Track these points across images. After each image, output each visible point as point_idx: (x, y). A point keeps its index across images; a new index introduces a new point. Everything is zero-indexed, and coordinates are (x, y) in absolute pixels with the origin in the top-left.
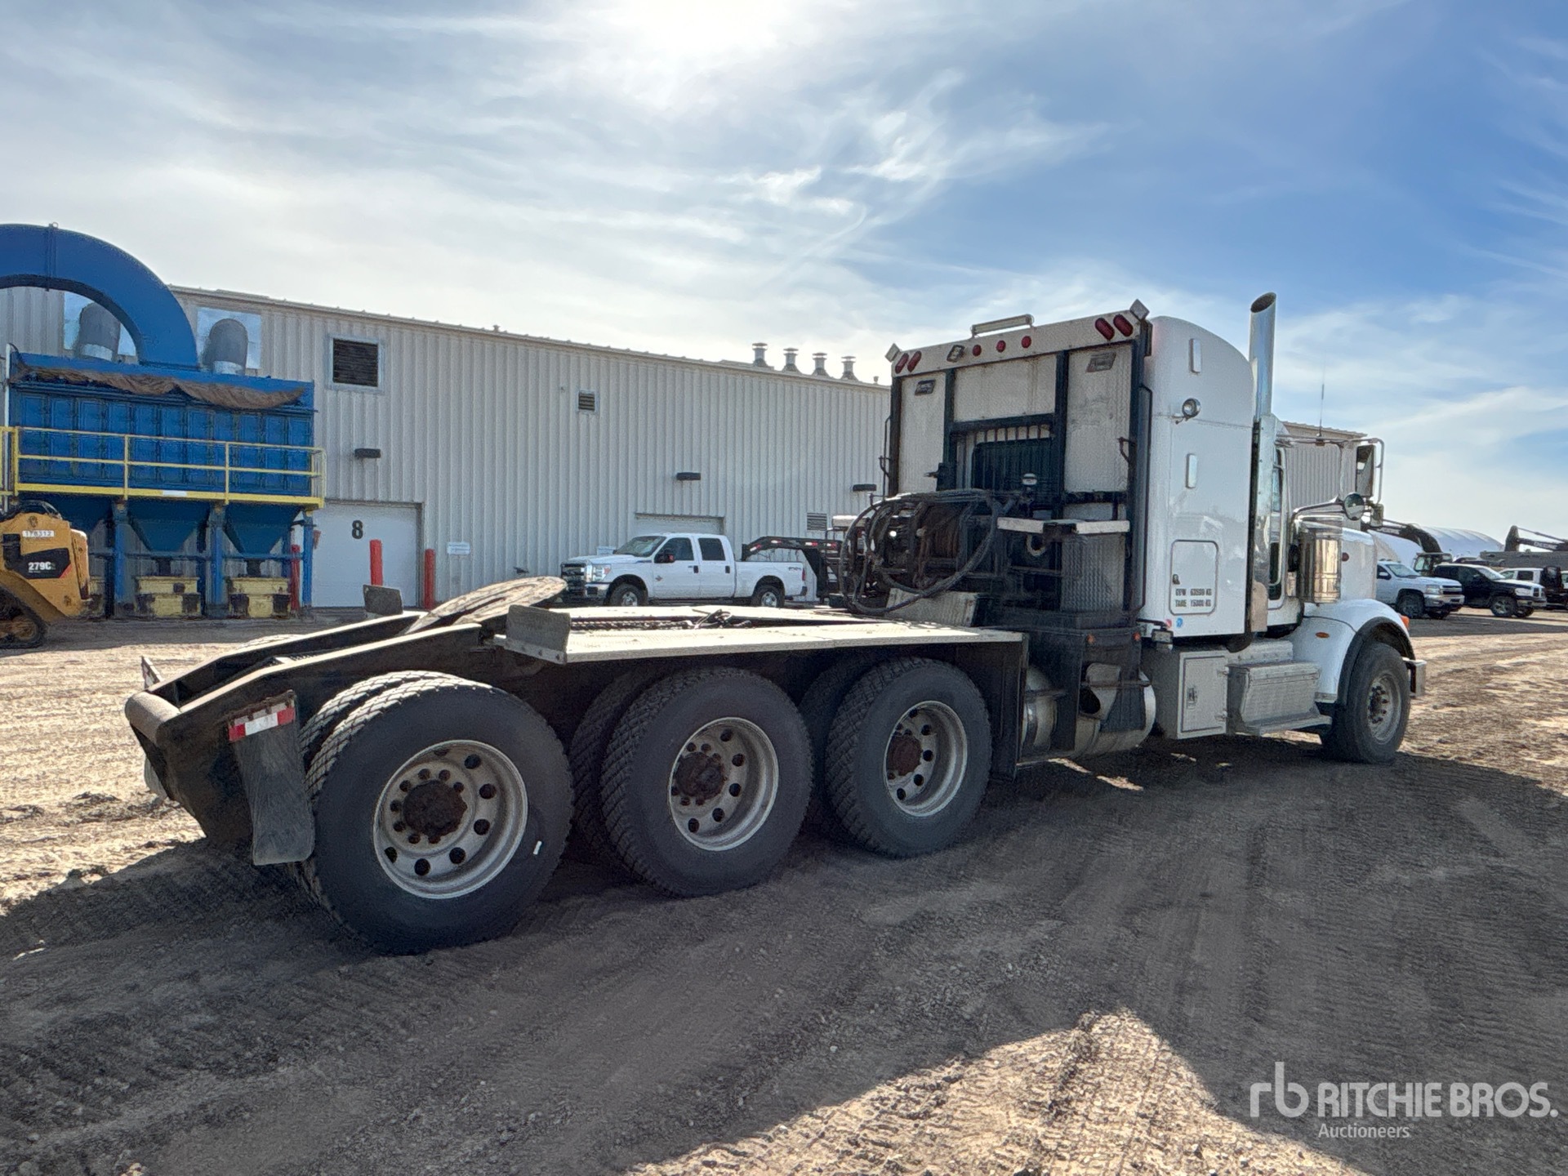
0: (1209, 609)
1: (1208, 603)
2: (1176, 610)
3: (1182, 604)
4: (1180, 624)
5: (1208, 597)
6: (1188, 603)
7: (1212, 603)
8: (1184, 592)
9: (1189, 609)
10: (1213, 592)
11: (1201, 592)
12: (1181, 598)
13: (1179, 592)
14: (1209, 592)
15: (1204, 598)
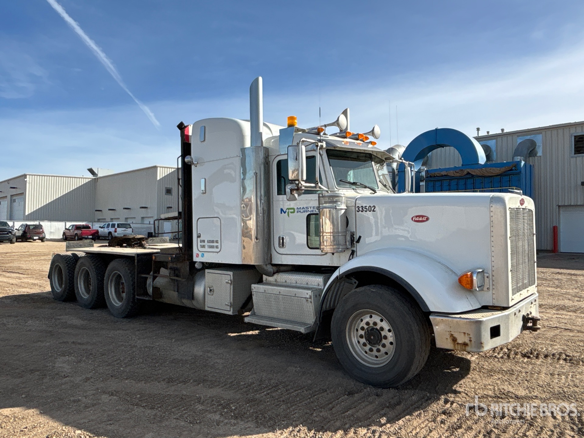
0: (218, 250)
1: (217, 247)
2: (201, 249)
3: (203, 247)
4: (203, 256)
5: (217, 244)
6: (206, 247)
7: (219, 247)
8: (204, 241)
9: (207, 249)
10: (219, 242)
11: (213, 242)
12: (203, 244)
13: (201, 241)
14: (217, 242)
15: (215, 244)
